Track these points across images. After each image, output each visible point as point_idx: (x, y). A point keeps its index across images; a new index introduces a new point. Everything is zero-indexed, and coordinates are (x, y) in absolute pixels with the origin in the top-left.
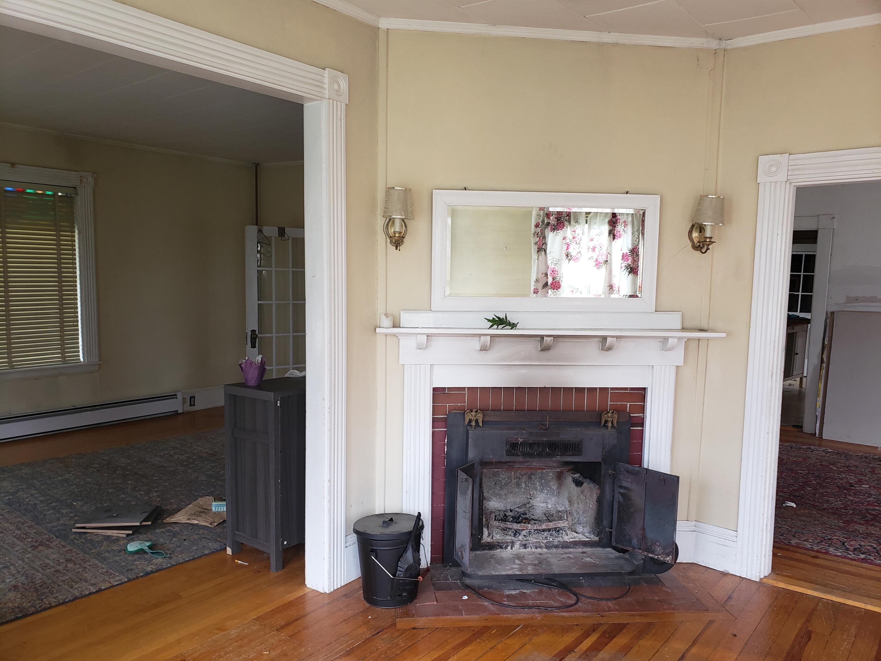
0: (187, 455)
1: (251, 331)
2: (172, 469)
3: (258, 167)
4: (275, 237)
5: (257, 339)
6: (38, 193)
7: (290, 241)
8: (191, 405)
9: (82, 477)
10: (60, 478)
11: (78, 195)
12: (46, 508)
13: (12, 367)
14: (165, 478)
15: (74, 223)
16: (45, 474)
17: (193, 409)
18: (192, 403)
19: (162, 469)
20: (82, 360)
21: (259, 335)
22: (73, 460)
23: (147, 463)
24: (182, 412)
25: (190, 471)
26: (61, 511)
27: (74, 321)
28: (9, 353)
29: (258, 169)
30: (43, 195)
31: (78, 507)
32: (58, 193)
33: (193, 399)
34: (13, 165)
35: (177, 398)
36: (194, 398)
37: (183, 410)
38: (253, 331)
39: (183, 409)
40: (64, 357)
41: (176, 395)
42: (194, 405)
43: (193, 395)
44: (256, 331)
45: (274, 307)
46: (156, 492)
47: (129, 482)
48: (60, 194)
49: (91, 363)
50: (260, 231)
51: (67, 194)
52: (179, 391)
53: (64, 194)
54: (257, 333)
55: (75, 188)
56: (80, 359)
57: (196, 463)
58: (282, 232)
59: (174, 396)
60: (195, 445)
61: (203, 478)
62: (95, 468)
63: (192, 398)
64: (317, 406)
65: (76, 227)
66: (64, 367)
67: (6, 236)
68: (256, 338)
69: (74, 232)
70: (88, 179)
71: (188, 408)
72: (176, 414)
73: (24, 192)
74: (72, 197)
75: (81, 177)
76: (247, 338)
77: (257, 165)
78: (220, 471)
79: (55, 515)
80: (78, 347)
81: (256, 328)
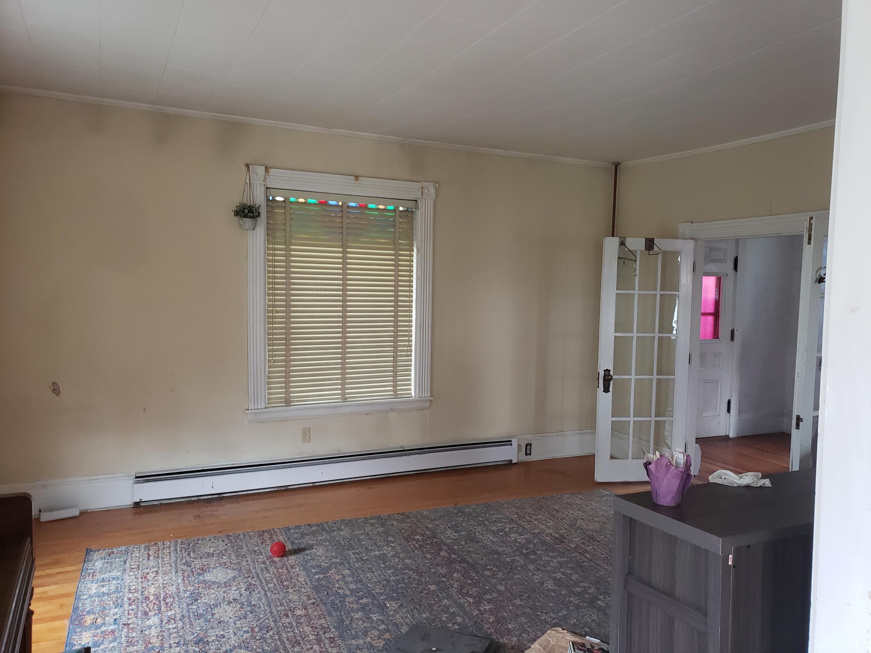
0: (527, 536)
1: (604, 371)
2: (508, 559)
3: (618, 167)
4: (641, 251)
5: (611, 382)
6: (379, 209)
7: (660, 257)
8: (526, 454)
9: (401, 555)
10: (377, 553)
11: (418, 208)
12: (355, 606)
13: (345, 399)
14: (500, 575)
15: (413, 240)
16: (363, 543)
17: (528, 458)
18: (528, 452)
19: (495, 557)
20: (413, 395)
21: (614, 377)
22: (395, 523)
23: (478, 542)
24: (516, 462)
25: (531, 567)
26: (371, 615)
27: (407, 351)
28: (343, 384)
29: (618, 170)
30: (385, 210)
31: (392, 613)
32: (399, 207)
33: (529, 447)
34: (357, 177)
35: (511, 445)
36: (531, 446)
37: (518, 461)
38: (607, 371)
39: (518, 458)
40: (395, 391)
41: (511, 441)
42: (530, 454)
43: (529, 443)
44: (610, 371)
45: (634, 341)
46: (489, 601)
47: (455, 575)
48: (401, 209)
49: (422, 399)
50: (622, 243)
51: (408, 208)
52: (514, 437)
53: (405, 209)
54: (611, 373)
55: (416, 201)
56: (411, 394)
57: (539, 552)
58: (650, 244)
59: (508, 442)
60: (535, 519)
61: (550, 585)
62: (418, 541)
63: (528, 445)
64: (849, 605)
65: (415, 245)
66: (395, 402)
67: (347, 257)
68: (610, 380)
69: (413, 251)
70: (429, 191)
71: (523, 458)
72: (510, 464)
73: (365, 207)
74: (413, 211)
75: (422, 188)
76: (598, 379)
77: (617, 165)
78: (571, 574)
79: (364, 622)
80: (410, 380)
81: (611, 368)
